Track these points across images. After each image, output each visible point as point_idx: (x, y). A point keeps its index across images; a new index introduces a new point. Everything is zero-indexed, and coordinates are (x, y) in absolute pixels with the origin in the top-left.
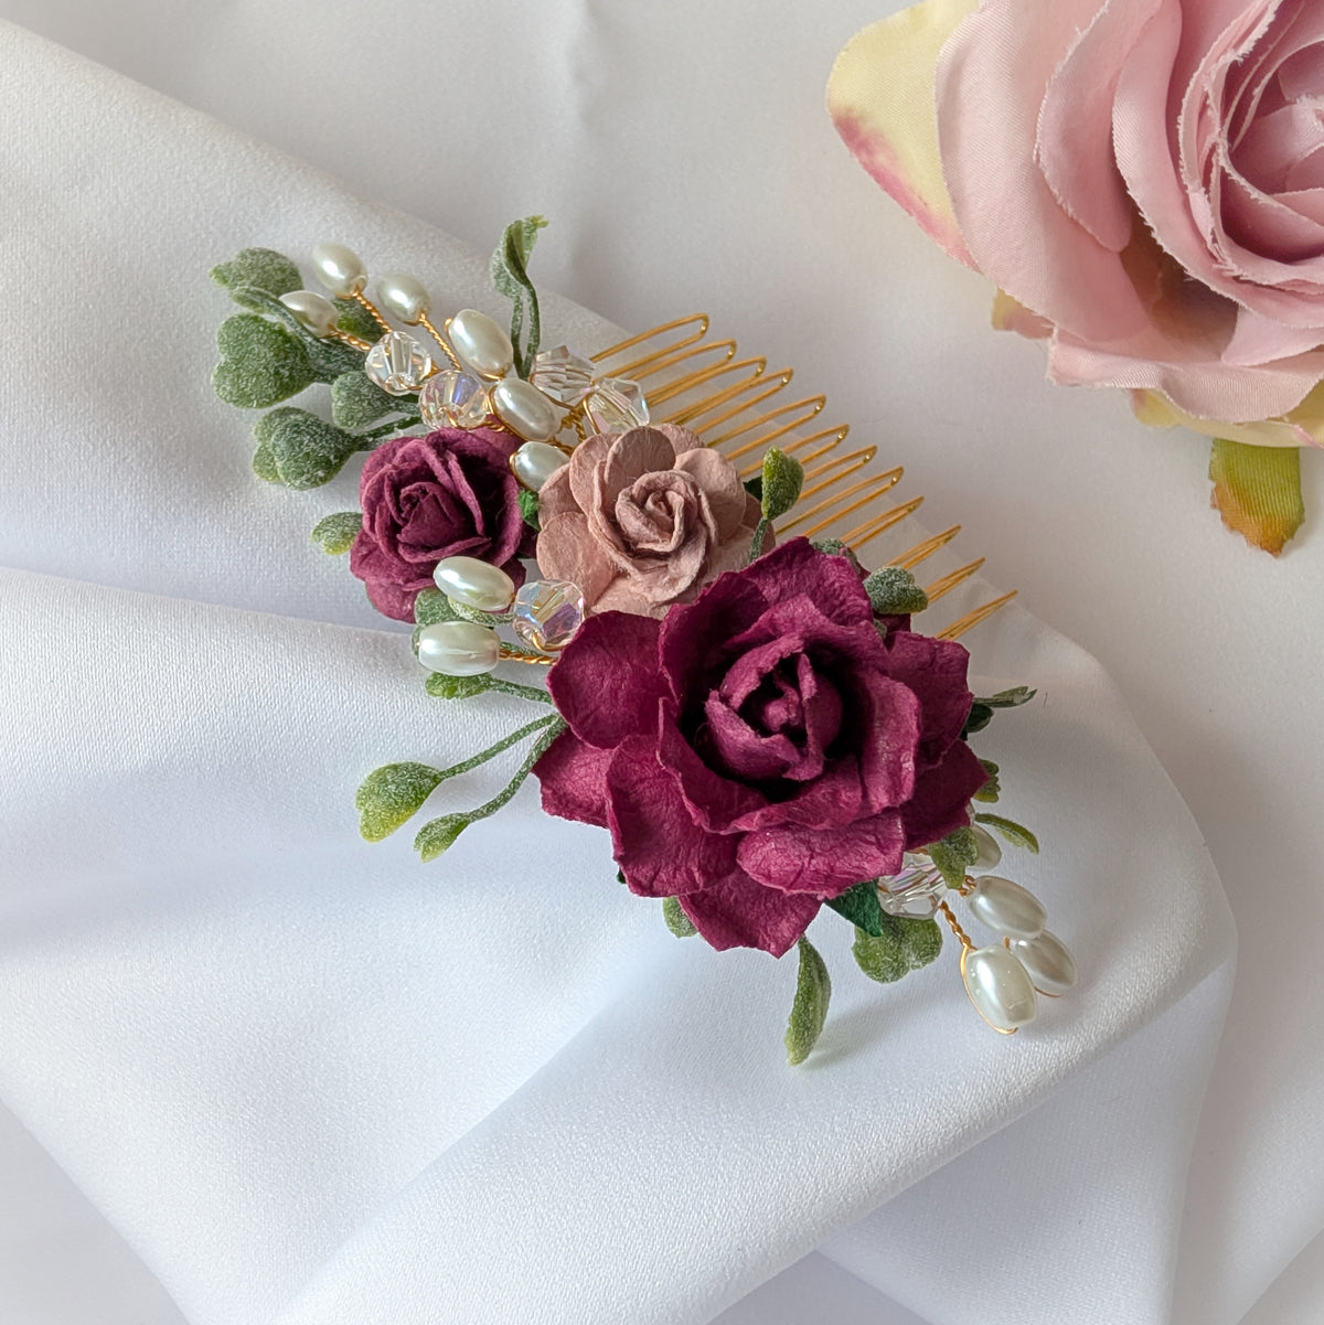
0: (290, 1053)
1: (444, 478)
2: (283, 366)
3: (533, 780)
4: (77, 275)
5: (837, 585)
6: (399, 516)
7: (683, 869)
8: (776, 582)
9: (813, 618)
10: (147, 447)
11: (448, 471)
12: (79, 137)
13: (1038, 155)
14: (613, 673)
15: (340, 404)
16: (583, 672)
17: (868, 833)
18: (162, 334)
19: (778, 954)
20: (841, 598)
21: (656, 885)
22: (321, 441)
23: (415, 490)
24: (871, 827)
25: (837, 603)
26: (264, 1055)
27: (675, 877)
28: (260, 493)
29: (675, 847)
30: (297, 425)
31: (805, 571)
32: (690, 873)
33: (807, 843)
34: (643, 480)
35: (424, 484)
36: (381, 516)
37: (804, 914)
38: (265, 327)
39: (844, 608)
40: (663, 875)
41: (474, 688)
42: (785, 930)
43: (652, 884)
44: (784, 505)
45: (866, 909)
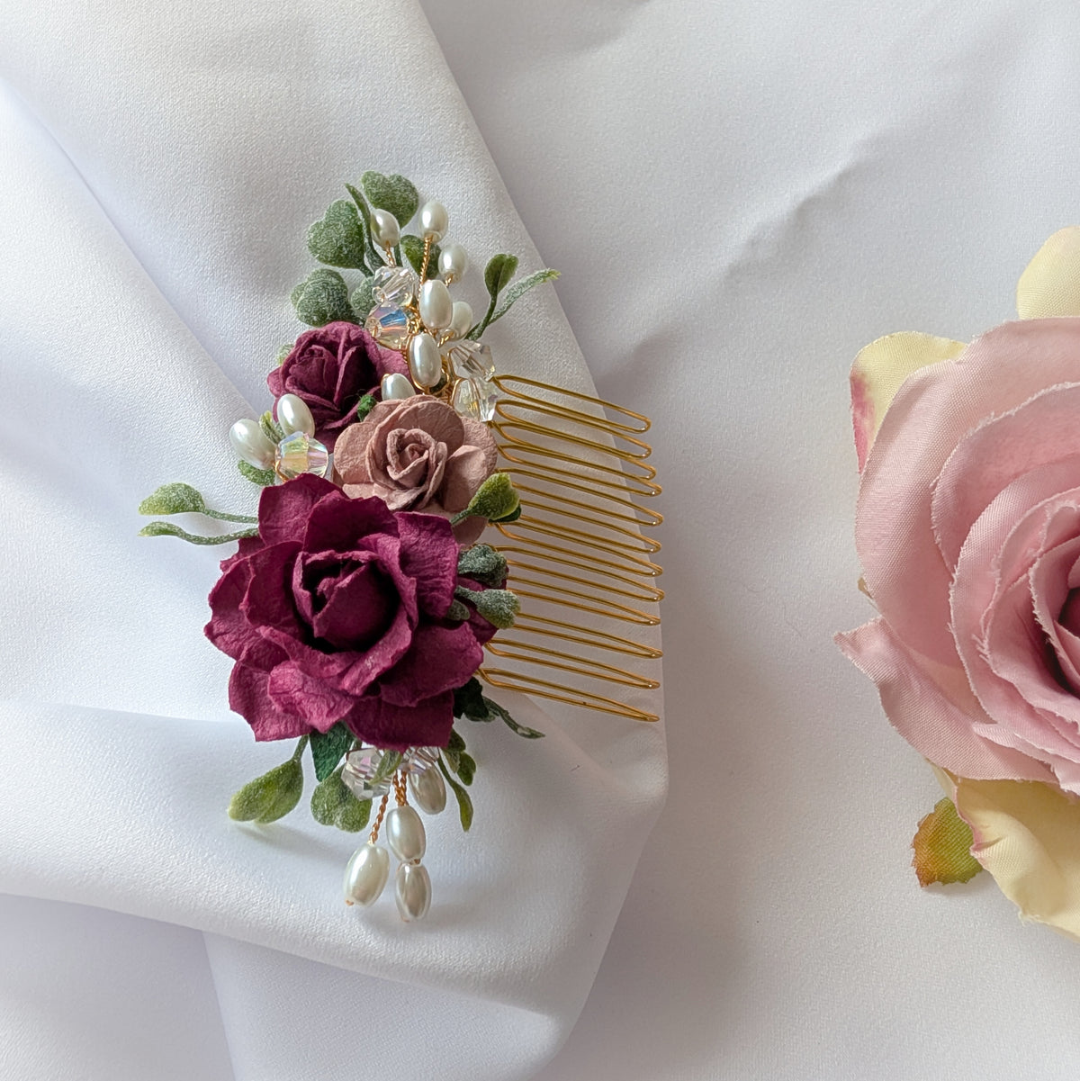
0: (48, 612)
1: (340, 357)
2: (346, 247)
3: (234, 547)
4: (294, 120)
5: (448, 564)
6: (299, 357)
7: (240, 643)
8: (419, 535)
9: (393, 555)
10: (241, 234)
11: (344, 355)
12: (364, 51)
13: (936, 484)
15: (360, 291)
16: (290, 502)
17: (334, 700)
18: (311, 185)
19: (258, 739)
20: (445, 573)
21: (219, 640)
22: (331, 302)
23: (318, 350)
24: (338, 699)
25: (441, 574)
26: (35, 602)
27: (232, 643)
28: (283, 306)
29: (245, 628)
30: (328, 284)
31: (438, 543)
32: (241, 648)
33: (305, 682)
35: (324, 350)
37: (290, 731)
38: (353, 217)
39: (443, 580)
40: (227, 637)
41: (258, 479)
42: (273, 730)
43: (218, 635)
44: (486, 511)
45: (328, 761)
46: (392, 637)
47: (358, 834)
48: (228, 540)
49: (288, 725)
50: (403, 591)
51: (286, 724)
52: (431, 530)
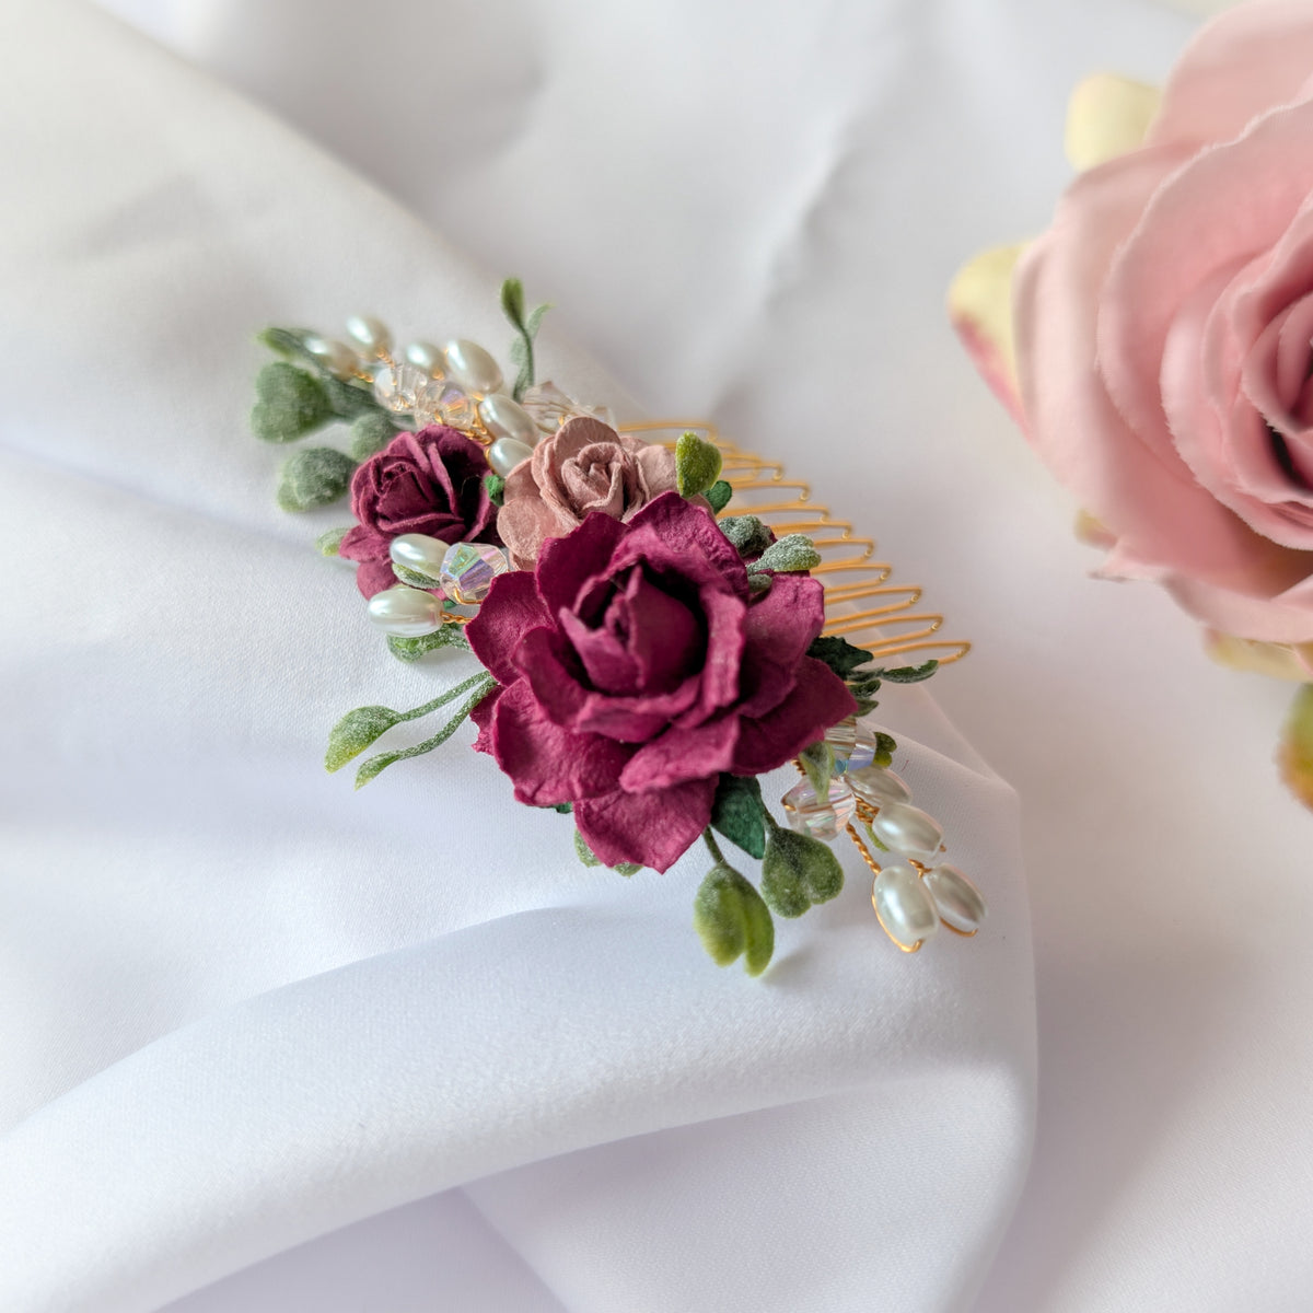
1: (424, 462)
2: (307, 406)
5: (709, 533)
6: (379, 490)
7: (565, 781)
11: (428, 456)
13: (1099, 366)
14: (528, 625)
16: (502, 624)
17: (713, 737)
19: (662, 870)
20: (714, 545)
21: (539, 797)
23: (396, 468)
24: (715, 732)
25: (711, 549)
27: (556, 788)
29: (558, 762)
31: (682, 523)
32: (570, 785)
34: (585, 450)
35: (403, 463)
36: (365, 494)
37: (688, 834)
38: (293, 372)
39: (718, 553)
40: (546, 787)
42: (671, 848)
43: (534, 794)
44: (699, 483)
45: (752, 835)
46: (719, 621)
47: (842, 892)
48: (459, 723)
49: (682, 830)
50: (694, 570)
51: (678, 831)
52: (665, 517)
